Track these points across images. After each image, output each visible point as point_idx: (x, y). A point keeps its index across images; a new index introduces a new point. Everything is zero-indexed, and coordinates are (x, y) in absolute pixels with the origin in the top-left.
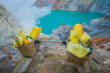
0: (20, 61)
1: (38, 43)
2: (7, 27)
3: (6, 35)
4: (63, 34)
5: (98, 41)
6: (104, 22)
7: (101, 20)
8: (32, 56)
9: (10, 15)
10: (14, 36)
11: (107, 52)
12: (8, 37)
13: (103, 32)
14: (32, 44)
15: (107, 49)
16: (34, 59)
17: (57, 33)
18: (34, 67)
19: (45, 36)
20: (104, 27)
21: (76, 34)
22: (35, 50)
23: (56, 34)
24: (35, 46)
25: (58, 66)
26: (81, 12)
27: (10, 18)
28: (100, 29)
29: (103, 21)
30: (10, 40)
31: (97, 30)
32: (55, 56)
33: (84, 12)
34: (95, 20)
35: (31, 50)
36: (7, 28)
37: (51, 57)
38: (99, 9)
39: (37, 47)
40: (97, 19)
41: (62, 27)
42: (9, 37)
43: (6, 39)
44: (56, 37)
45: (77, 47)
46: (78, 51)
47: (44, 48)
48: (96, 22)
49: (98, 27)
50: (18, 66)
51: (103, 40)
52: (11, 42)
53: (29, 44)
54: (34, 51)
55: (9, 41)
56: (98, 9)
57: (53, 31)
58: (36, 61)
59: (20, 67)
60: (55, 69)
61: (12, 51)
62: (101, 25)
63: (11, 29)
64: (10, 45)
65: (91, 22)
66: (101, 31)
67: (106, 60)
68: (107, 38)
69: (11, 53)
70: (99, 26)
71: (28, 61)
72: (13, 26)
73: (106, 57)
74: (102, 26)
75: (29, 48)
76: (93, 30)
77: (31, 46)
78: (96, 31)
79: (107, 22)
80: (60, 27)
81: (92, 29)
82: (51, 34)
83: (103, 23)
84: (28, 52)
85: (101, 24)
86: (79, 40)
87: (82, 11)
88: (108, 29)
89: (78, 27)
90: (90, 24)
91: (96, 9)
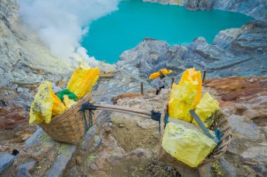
0: (45, 155)
1: (90, 110)
2: (6, 40)
3: (6, 60)
4: (147, 63)
5: (232, 88)
6: (249, 38)
7: (242, 32)
8: (74, 141)
9: (14, 8)
10: (26, 63)
11: (252, 128)
12: (11, 65)
13: (244, 63)
14: (76, 113)
15: (253, 116)
16: (78, 145)
17: (133, 59)
18: (80, 165)
19: (104, 67)
20: (248, 50)
21: (185, 96)
22: (82, 126)
23: (130, 63)
24: (82, 116)
25: (137, 164)
26: (195, 10)
27: (14, 15)
28: (236, 54)
29: (246, 34)
30: (15, 73)
31: (229, 57)
32: (127, 129)
33: (203, 9)
34: (228, 31)
35: (73, 126)
36: (6, 44)
37: (119, 130)
38: (240, 5)
39: (87, 119)
40: (232, 30)
41: (146, 45)
42: (13, 66)
43: (5, 71)
44: (130, 69)
45: (187, 141)
46: (191, 150)
47: (103, 115)
48: (228, 38)
49: (232, 51)
50: (40, 167)
51: (243, 88)
52: (17, 79)
53: (67, 113)
54: (79, 129)
55: (14, 77)
56: (236, 5)
57: (123, 55)
58: (85, 150)
59: (46, 171)
60: (130, 170)
61: (22, 102)
62: (240, 45)
63: (17, 46)
64: (17, 85)
65: (217, 36)
66: (239, 59)
67: (249, 149)
68: (252, 83)
69: (20, 105)
70: (235, 47)
71: (66, 154)
72: (21, 39)
73: (250, 140)
74: (242, 47)
75: (66, 124)
76: (220, 56)
77: (72, 118)
78: (229, 59)
79: (257, 39)
80: (140, 46)
81: (217, 53)
82: (119, 63)
83: (246, 40)
84: (65, 132)
85: (242, 43)
86: (192, 112)
87: (198, 6)
88: (256, 56)
89: (190, 78)
90: (215, 40)
91: (233, 5)
